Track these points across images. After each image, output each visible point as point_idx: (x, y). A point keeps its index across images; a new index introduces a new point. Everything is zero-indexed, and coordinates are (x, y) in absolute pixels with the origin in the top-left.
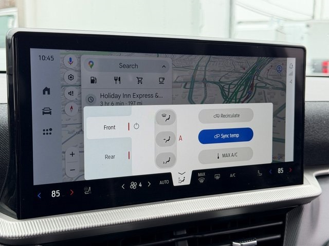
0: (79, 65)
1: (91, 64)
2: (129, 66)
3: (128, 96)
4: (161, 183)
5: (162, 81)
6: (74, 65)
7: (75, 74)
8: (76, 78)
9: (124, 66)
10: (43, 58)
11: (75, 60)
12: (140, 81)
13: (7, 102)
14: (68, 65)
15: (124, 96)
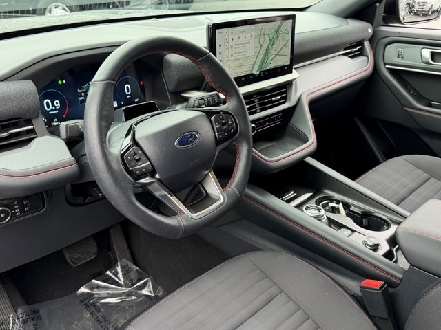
0: (229, 34)
1: (232, 33)
5: (252, 36)
8: (228, 39)
9: (241, 32)
12: (245, 37)
14: (226, 34)
15: (241, 44)
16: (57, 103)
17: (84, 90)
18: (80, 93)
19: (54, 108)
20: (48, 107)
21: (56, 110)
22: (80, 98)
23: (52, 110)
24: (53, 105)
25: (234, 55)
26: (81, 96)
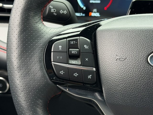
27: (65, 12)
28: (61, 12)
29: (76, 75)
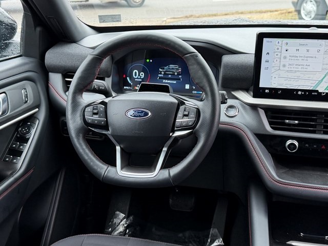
0: (282, 44)
1: (287, 44)
2: (303, 45)
3: (302, 57)
4: (313, 94)
5: (319, 51)
6: (280, 44)
7: (280, 48)
8: (280, 49)
9: (301, 45)
10: (268, 42)
11: (280, 42)
12: (308, 51)
13: (254, 53)
14: (277, 44)
15: (300, 57)
16: (142, 74)
17: (164, 70)
18: (161, 72)
19: (139, 77)
20: (136, 75)
21: (140, 78)
22: (159, 75)
23: (138, 78)
24: (139, 75)
25: (287, 66)
26: (161, 74)
27: (103, 88)
28: (101, 88)
29: (96, 122)
